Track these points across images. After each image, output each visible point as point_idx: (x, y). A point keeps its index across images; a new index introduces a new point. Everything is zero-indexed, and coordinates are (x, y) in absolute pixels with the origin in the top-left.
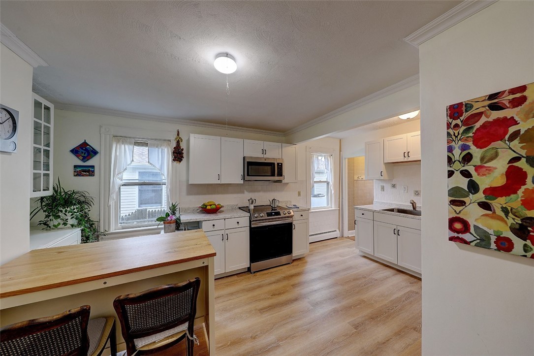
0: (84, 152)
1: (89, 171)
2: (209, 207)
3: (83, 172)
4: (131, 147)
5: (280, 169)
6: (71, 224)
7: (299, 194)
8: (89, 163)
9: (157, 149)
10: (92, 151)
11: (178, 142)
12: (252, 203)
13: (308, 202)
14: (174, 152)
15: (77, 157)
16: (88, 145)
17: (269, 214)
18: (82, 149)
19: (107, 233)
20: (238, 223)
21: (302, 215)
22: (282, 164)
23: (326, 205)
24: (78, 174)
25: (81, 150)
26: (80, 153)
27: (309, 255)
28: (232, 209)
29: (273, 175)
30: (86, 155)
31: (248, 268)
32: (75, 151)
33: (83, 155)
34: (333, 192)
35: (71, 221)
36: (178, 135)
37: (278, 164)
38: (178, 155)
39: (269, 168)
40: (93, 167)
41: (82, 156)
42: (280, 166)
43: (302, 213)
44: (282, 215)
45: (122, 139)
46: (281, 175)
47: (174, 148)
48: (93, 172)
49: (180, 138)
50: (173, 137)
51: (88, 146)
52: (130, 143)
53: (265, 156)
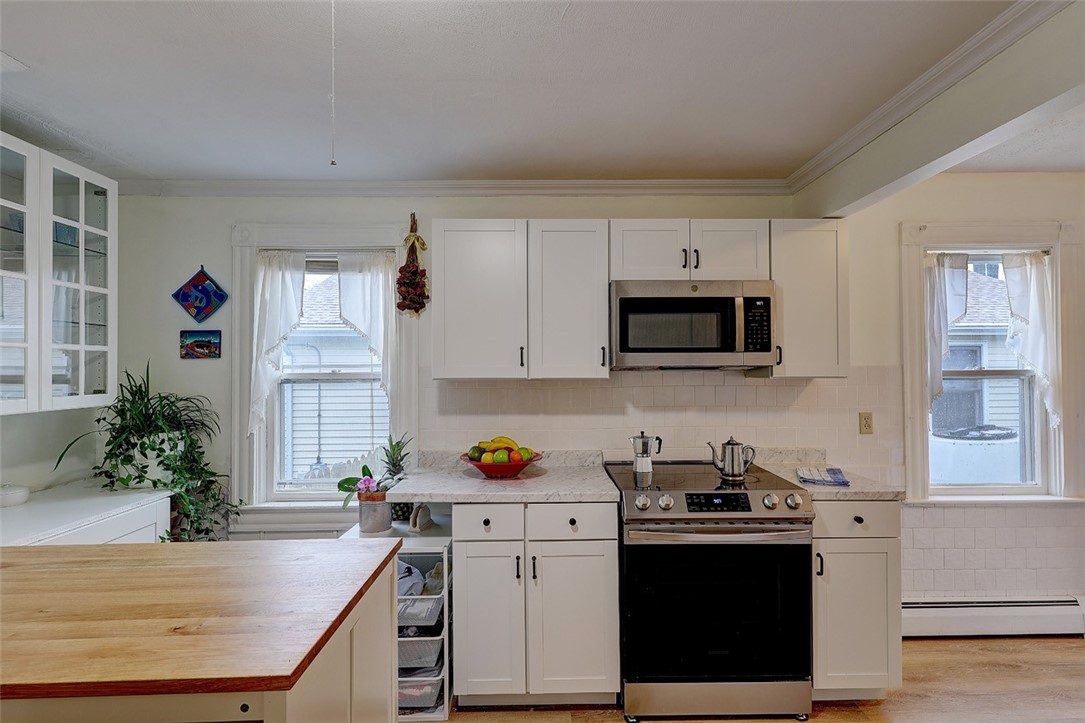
0: (200, 295)
1: (208, 345)
2: (487, 458)
3: (198, 347)
4: (298, 275)
5: (760, 322)
6: (154, 479)
7: (866, 424)
8: (210, 324)
9: (360, 276)
10: (215, 293)
11: (412, 251)
12: (645, 451)
13: (913, 458)
14: (400, 283)
15: (187, 308)
16: (208, 278)
17: (697, 502)
18: (196, 288)
19: (243, 507)
20: (573, 522)
21: (859, 520)
22: (767, 301)
23: (1015, 478)
24: (188, 353)
25: (194, 293)
26: (191, 299)
27: (902, 695)
28: (578, 469)
29: (727, 345)
30: (203, 305)
31: (618, 694)
32: (181, 296)
33: (197, 304)
34: (1055, 421)
35: (156, 472)
36: (414, 229)
37: (749, 302)
38: (412, 291)
39: (712, 319)
40: (218, 333)
41: (195, 307)
42: (760, 311)
43: (860, 509)
44: (757, 511)
45: (277, 254)
46: (766, 347)
47: (402, 270)
48: (218, 346)
49: (418, 239)
50: (398, 237)
51: (208, 282)
52: (296, 267)
53: (697, 275)
